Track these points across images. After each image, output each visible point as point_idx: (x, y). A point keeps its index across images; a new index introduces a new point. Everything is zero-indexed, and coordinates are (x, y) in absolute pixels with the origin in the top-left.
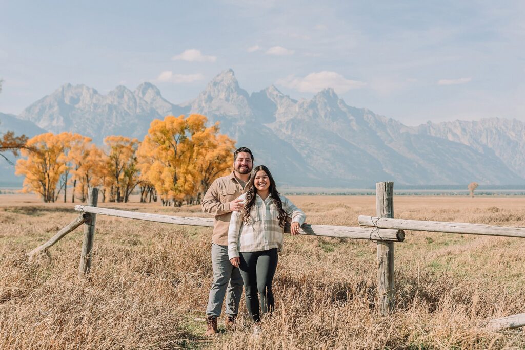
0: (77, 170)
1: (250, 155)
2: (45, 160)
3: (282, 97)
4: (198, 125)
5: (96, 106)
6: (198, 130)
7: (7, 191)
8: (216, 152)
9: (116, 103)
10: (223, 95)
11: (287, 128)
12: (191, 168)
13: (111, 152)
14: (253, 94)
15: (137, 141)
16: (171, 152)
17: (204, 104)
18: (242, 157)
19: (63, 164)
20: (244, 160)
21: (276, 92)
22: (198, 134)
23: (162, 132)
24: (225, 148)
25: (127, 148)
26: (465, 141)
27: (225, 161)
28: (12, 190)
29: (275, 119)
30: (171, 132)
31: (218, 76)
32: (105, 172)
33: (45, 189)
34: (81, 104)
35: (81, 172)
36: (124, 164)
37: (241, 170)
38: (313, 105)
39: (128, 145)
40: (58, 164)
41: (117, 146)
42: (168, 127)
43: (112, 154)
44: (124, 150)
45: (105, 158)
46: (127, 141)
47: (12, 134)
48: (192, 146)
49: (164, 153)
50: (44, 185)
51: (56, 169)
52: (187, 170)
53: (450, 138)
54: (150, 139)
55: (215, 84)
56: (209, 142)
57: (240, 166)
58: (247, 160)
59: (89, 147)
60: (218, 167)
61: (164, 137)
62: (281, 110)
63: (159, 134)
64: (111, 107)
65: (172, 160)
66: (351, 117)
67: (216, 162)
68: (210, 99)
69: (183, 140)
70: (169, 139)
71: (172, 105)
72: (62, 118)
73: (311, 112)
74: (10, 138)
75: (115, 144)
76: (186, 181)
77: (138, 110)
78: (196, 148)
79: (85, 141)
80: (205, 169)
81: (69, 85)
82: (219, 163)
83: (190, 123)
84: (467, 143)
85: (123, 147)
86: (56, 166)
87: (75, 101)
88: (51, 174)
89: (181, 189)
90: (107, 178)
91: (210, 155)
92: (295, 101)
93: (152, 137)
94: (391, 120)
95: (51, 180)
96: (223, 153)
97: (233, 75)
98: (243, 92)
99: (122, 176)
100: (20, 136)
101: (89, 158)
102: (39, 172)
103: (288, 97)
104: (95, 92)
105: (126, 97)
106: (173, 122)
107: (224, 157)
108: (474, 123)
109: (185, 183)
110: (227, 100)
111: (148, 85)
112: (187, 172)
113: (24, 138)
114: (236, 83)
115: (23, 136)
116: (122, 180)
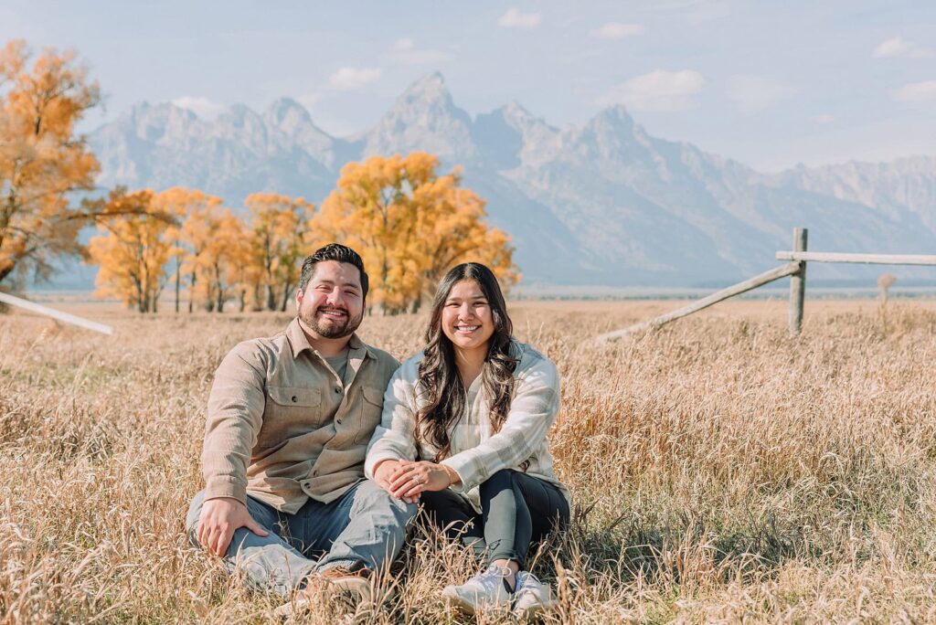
0: (198, 254)
1: (358, 272)
2: (139, 237)
3: (531, 122)
4: (424, 174)
5: (194, 142)
6: (424, 180)
7: (37, 297)
8: (453, 221)
9: (230, 136)
10: (424, 121)
11: (541, 179)
12: (412, 248)
13: (258, 223)
14: (480, 117)
15: (303, 202)
16: (377, 221)
17: (389, 137)
18: (331, 277)
19: (171, 244)
20: (336, 290)
21: (519, 114)
22: (425, 188)
23: (363, 185)
24: (469, 213)
25: (288, 215)
26: (867, 199)
27: (466, 236)
28: (46, 295)
29: (519, 162)
30: (377, 185)
31: (415, 84)
32: (249, 258)
33: (140, 290)
34: (166, 140)
35: (206, 258)
36: (279, 245)
37: (324, 321)
38: (588, 136)
39: (288, 210)
40: (163, 245)
41: (270, 211)
42: (374, 174)
43: (260, 226)
44: (279, 218)
45: (248, 232)
46: (286, 203)
47: (124, 189)
48: (413, 209)
49: (367, 222)
50: (139, 282)
51: (159, 253)
52: (405, 252)
53: (840, 194)
54: (340, 198)
55: (410, 100)
56: (445, 203)
57: (320, 309)
58: (347, 291)
59: (219, 213)
60: (455, 247)
61: (365, 194)
62: (531, 146)
63: (355, 187)
64: (221, 144)
65: (379, 236)
66: (658, 158)
67: (451, 239)
68: (401, 127)
69: (400, 200)
70: (375, 198)
71: (333, 138)
72: (133, 165)
73: (584, 149)
74: (120, 197)
75: (264, 209)
76: (404, 271)
77: (271, 149)
78: (420, 214)
79: (209, 203)
80: (434, 250)
81: (146, 105)
82: (458, 240)
83: (412, 168)
84: (869, 203)
85: (277, 213)
86: (159, 250)
87: (156, 132)
88: (151, 263)
89: (396, 286)
90: (251, 270)
91: (443, 226)
92: (555, 130)
93: (346, 194)
94: (731, 162)
95: (151, 273)
96: (466, 222)
97: (442, 82)
98: (460, 114)
99: (275, 263)
100: (137, 192)
101: (219, 234)
102: (130, 259)
103: (542, 121)
104: (192, 116)
105: (248, 126)
106: (382, 167)
107: (467, 228)
108: (883, 166)
109: (403, 274)
110: (432, 128)
111: (288, 103)
112: (407, 257)
113: (144, 197)
114: (448, 97)
115: (143, 194)
116: (277, 272)
